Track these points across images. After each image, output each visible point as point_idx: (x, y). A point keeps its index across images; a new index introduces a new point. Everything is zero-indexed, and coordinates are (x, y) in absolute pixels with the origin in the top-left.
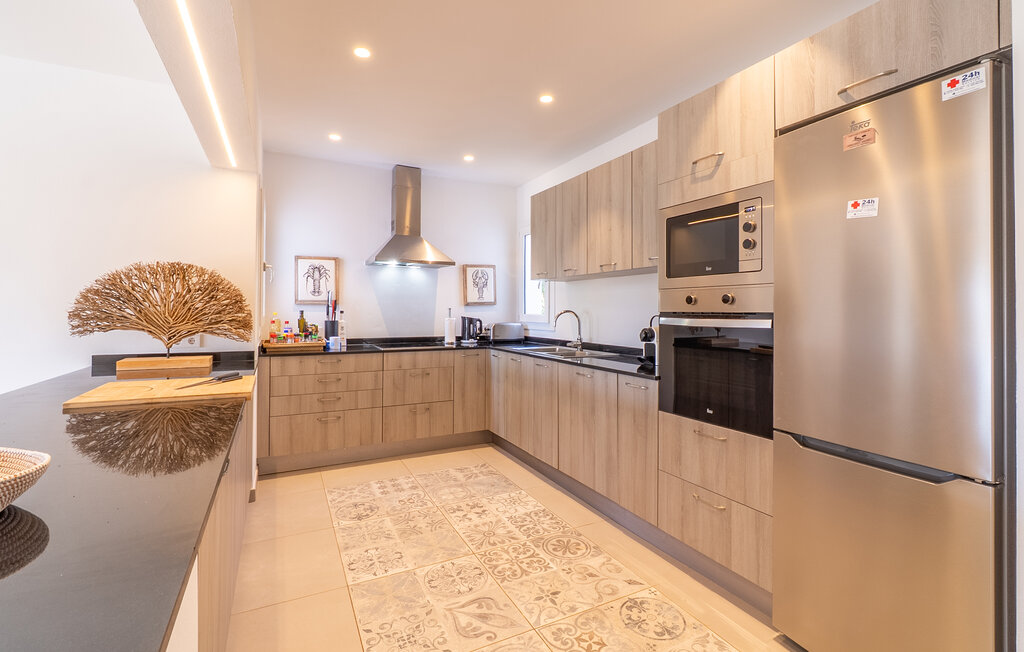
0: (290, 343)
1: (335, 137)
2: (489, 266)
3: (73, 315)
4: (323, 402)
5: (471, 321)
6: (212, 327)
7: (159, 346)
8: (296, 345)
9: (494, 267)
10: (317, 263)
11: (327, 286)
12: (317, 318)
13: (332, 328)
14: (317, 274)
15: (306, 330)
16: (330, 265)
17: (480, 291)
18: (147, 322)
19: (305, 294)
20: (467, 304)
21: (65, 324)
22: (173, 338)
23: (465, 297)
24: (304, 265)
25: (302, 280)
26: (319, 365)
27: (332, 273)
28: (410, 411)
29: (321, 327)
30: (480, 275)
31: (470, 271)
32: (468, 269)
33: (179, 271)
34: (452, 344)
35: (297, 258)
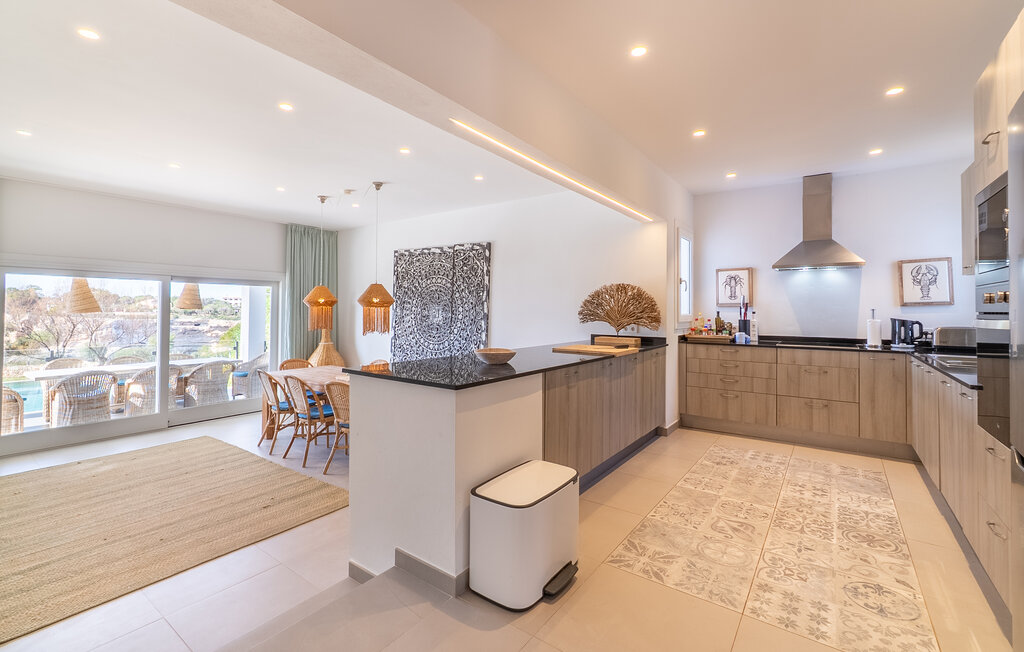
0: (704, 335)
1: (731, 176)
2: (939, 259)
3: (580, 313)
4: (724, 382)
5: (903, 323)
6: (637, 320)
7: (612, 331)
8: (709, 337)
9: (949, 259)
10: (733, 273)
11: (742, 292)
12: (732, 317)
13: (745, 326)
14: (733, 282)
15: (721, 327)
16: (744, 275)
17: (925, 290)
18: (608, 318)
19: (724, 299)
20: (904, 305)
21: (577, 318)
22: (619, 326)
23: (902, 297)
24: (723, 276)
25: (721, 287)
26: (721, 353)
27: (745, 281)
28: (806, 404)
29: (736, 324)
30: (924, 270)
31: (907, 269)
32: (904, 265)
33: (622, 288)
34: (876, 347)
35: (718, 271)
